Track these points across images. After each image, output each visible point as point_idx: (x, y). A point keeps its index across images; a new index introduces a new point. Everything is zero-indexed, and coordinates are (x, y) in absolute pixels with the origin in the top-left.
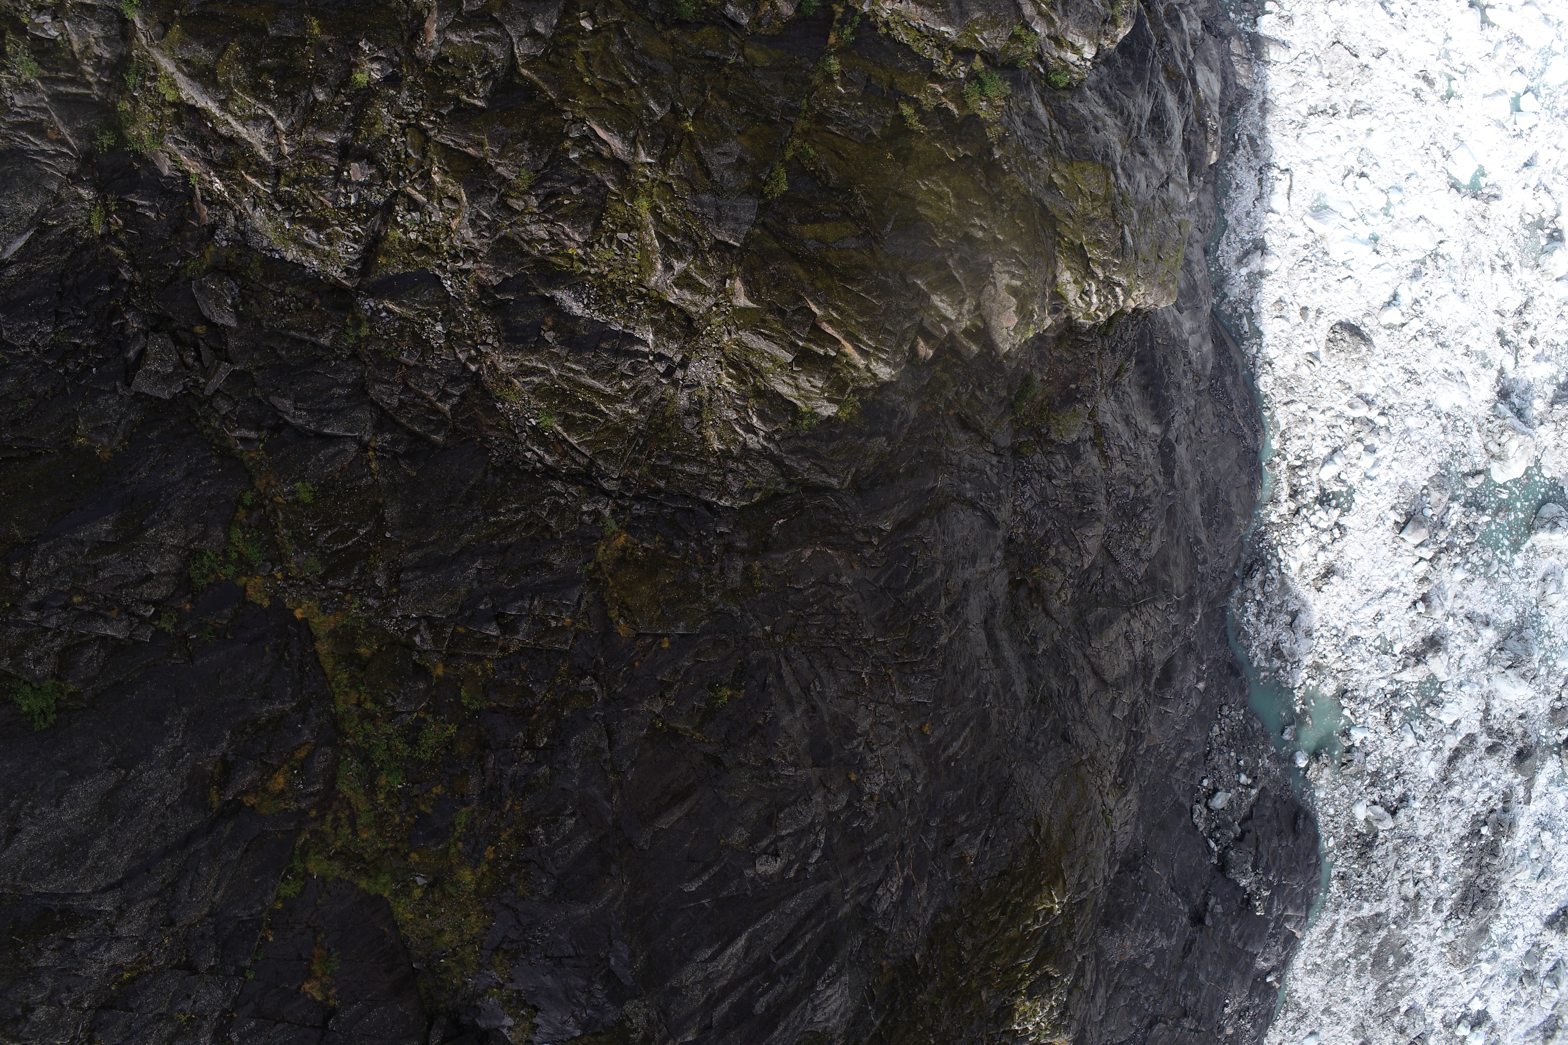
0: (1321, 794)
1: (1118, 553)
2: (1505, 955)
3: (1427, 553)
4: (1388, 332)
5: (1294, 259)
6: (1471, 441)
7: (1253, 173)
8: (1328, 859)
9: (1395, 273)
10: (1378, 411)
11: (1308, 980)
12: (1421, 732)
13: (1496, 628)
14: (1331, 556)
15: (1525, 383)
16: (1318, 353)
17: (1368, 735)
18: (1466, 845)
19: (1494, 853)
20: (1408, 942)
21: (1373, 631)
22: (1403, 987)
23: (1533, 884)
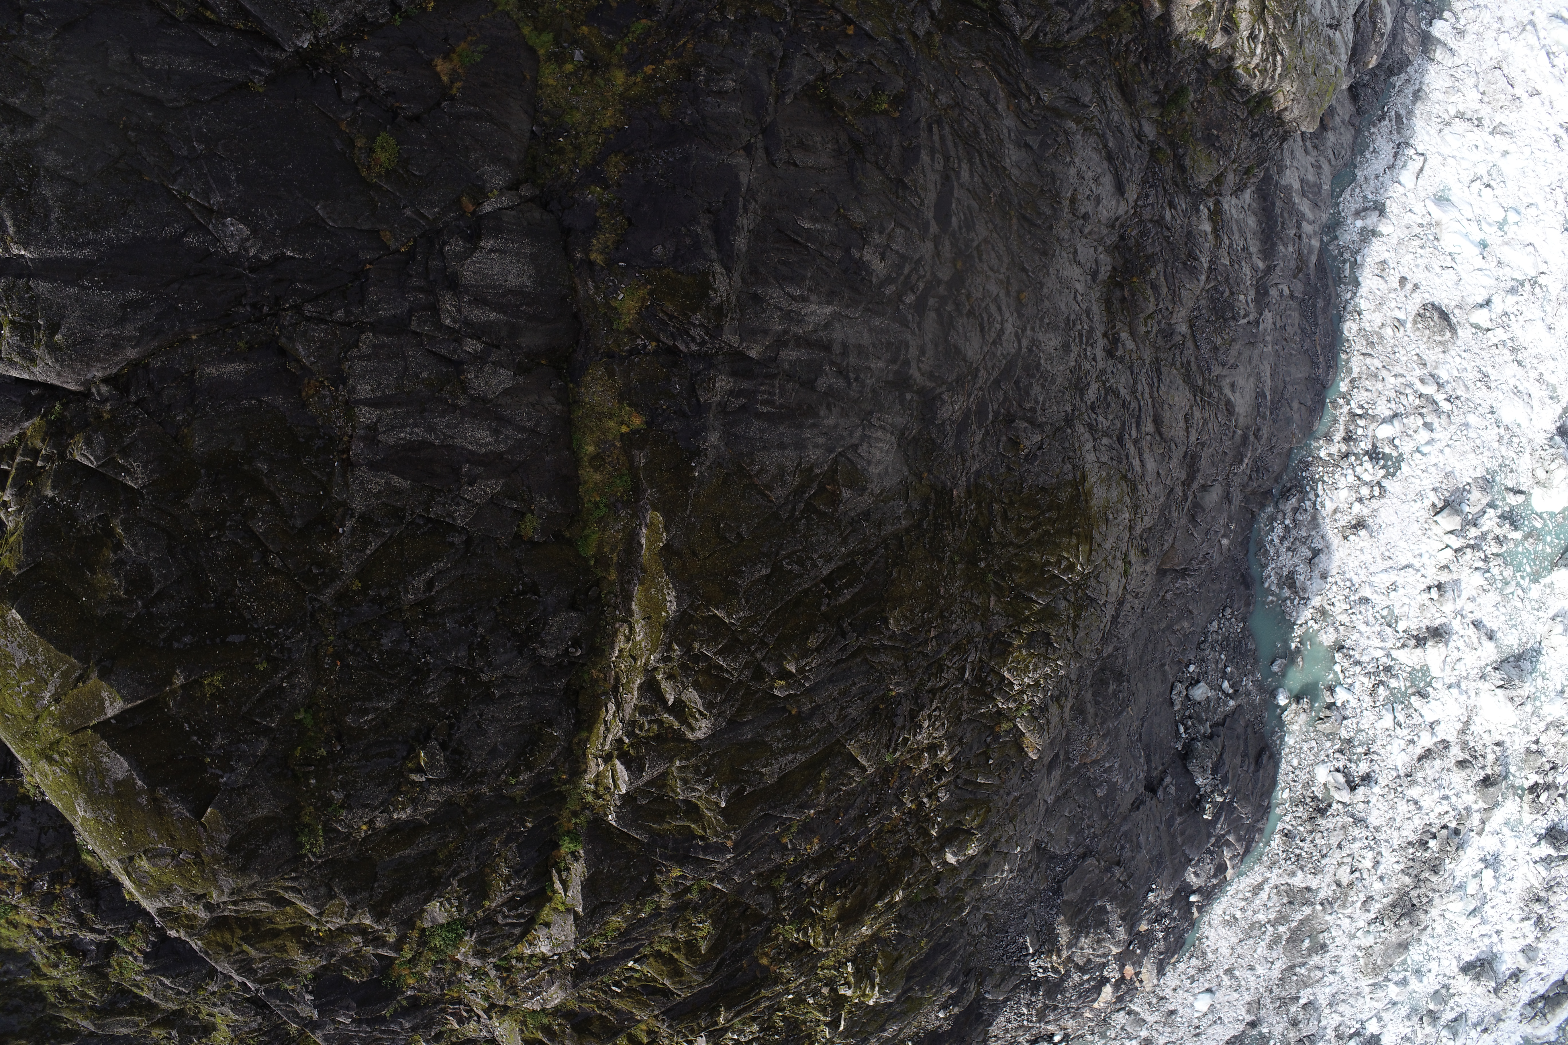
0: (1290, 740)
3: (1455, 542)
4: (1474, 331)
5: (1407, 232)
6: (1521, 461)
7: (1392, 145)
9: (1493, 282)
10: (1445, 396)
11: (1223, 931)
12: (1401, 717)
13: (1497, 647)
16: (1405, 322)
18: (1411, 851)
19: (1435, 871)
20: (1327, 930)
21: (1384, 598)
22: (1309, 977)
23: (1462, 920)
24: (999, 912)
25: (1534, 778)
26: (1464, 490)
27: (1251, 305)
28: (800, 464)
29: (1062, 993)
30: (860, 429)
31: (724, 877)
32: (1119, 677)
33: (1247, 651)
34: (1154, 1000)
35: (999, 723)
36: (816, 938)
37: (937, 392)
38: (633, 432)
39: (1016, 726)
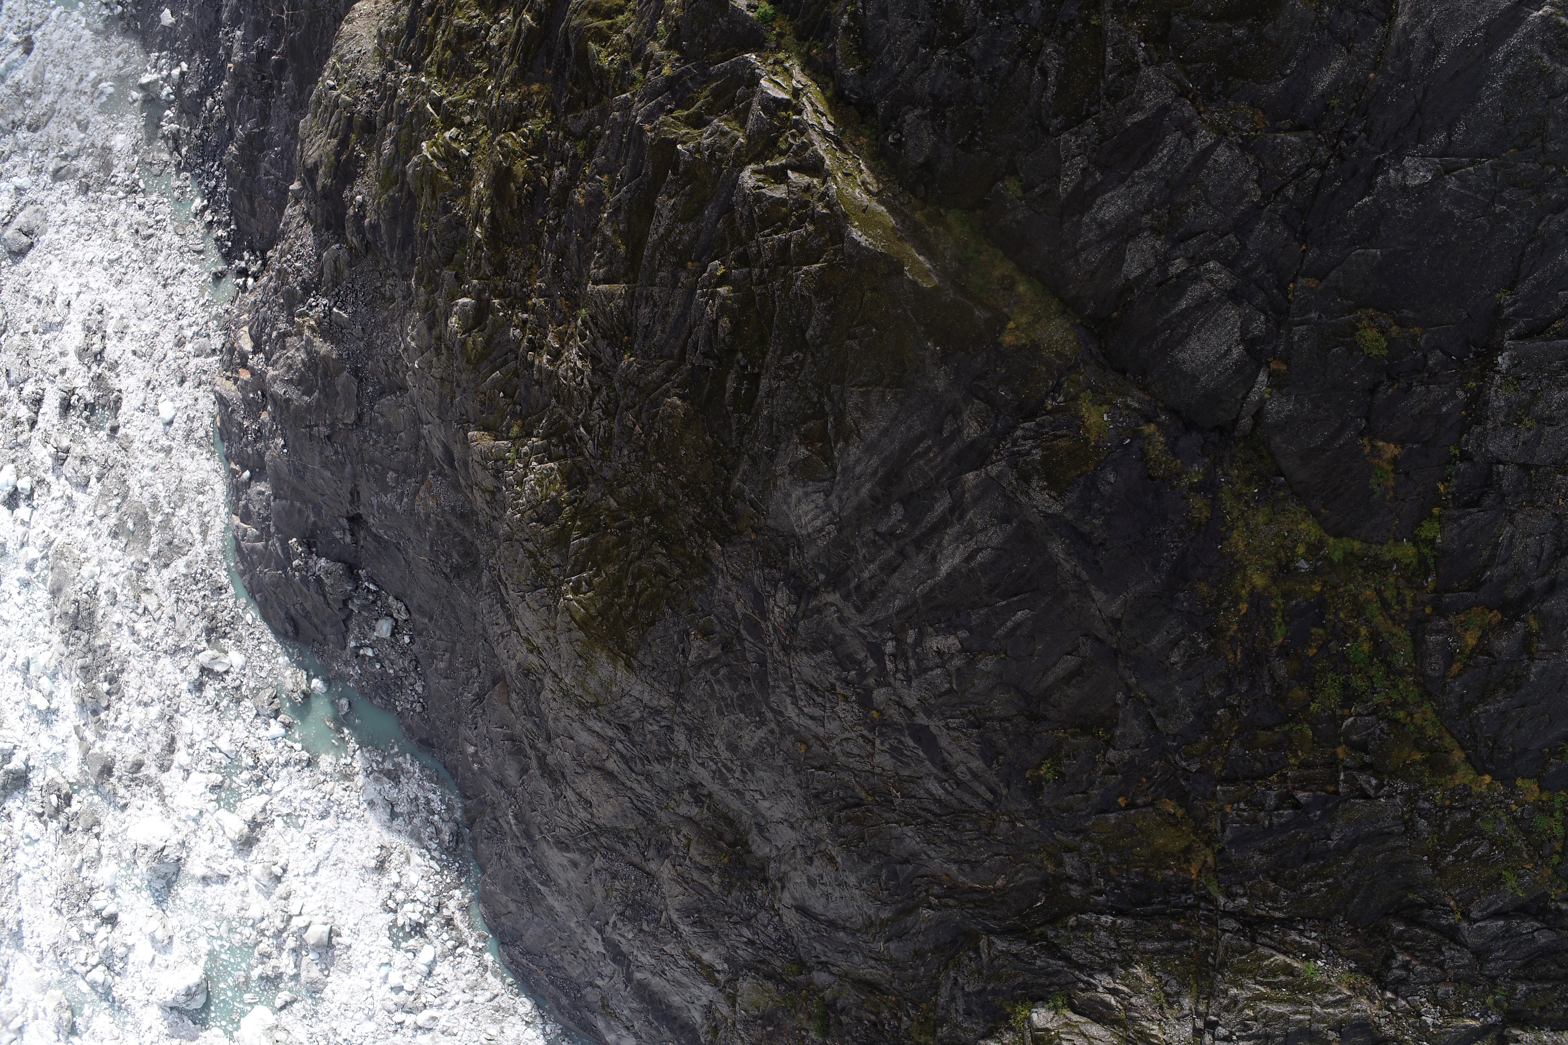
0: (283, 660)
1: (633, 874)
3: (297, 923)
8: (243, 601)
10: (406, 1024)
11: (201, 475)
12: (216, 756)
13: (193, 877)
14: (385, 881)
18: (116, 666)
19: (84, 668)
20: (124, 550)
21: (312, 831)
22: (105, 503)
23: (30, 653)
24: (386, 314)
25: (75, 807)
26: (327, 968)
27: (617, 937)
28: (859, 435)
29: (282, 307)
30: (837, 510)
31: (626, 106)
32: (458, 572)
33: (377, 694)
34: (204, 378)
35: (522, 427)
36: (512, 140)
37: (803, 604)
38: (1003, 328)
39: (507, 439)
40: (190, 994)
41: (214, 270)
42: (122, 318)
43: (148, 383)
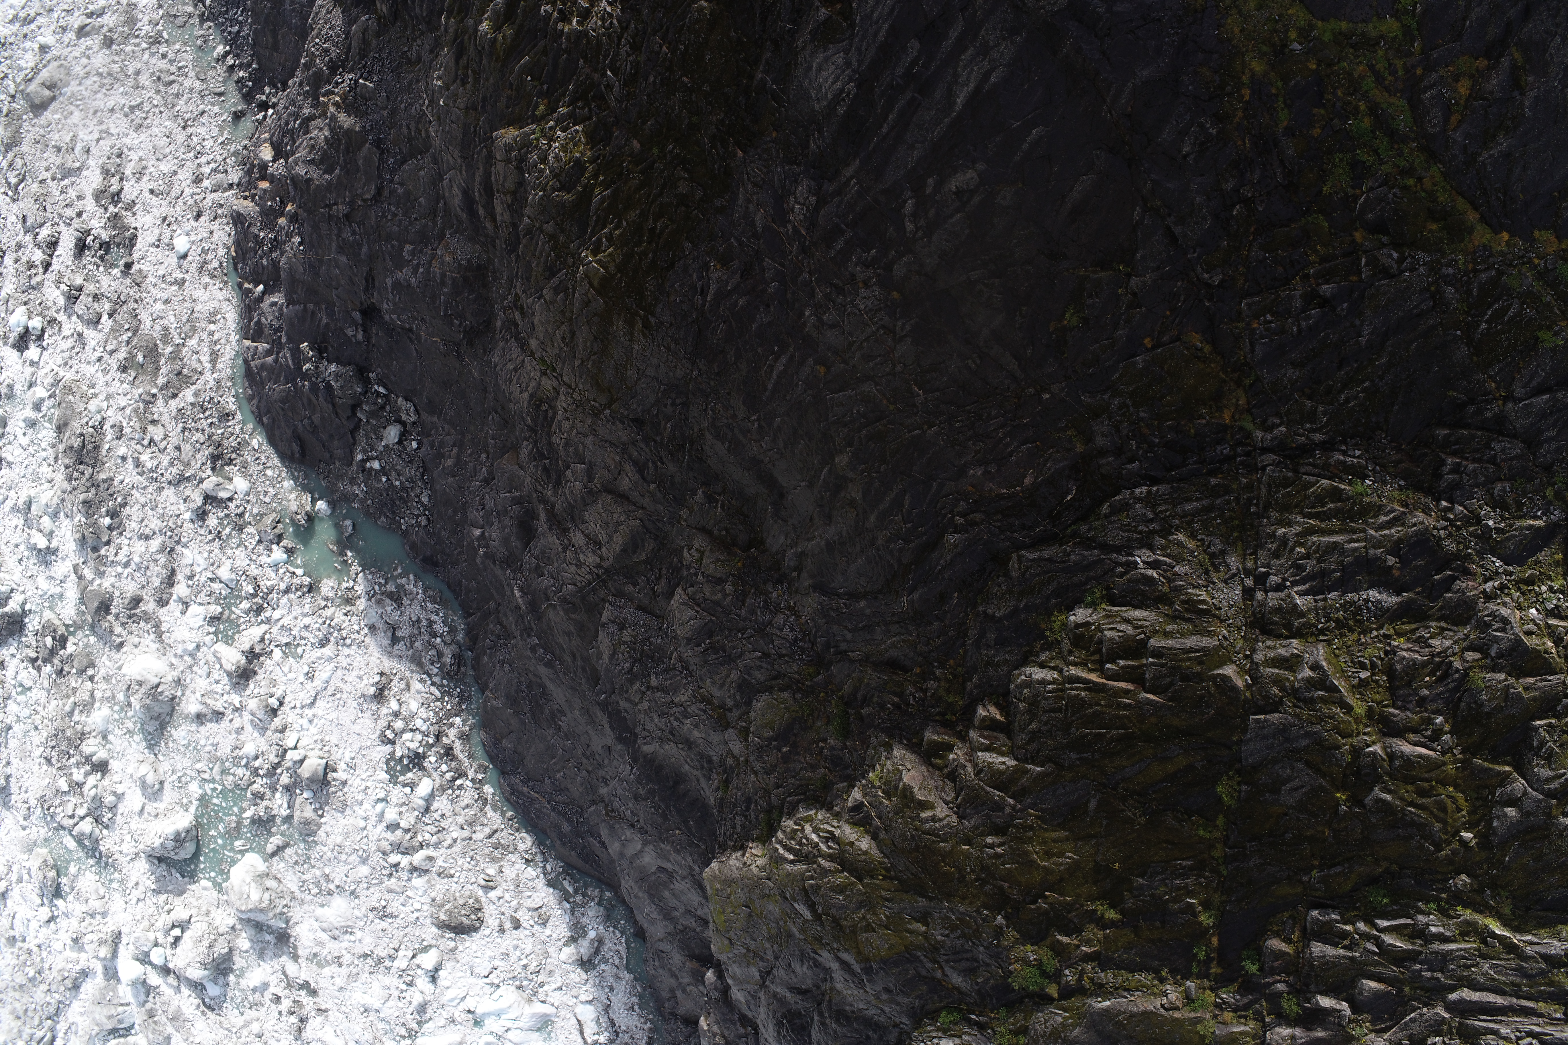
1: (642, 618)
2: (29, 413)
4: (425, 943)
6: (296, 880)
8: (250, 426)
9: (444, 1000)
10: (402, 865)
13: (187, 716)
14: (384, 711)
15: (267, 958)
17: (269, 560)
23: (32, 492)
26: (321, 808)
27: (624, 705)
29: (307, 95)
30: (856, 66)
35: (548, 103)
37: (822, 193)
39: (533, 122)
40: (179, 839)
41: (233, 109)
42: (141, 160)
43: (164, 219)
